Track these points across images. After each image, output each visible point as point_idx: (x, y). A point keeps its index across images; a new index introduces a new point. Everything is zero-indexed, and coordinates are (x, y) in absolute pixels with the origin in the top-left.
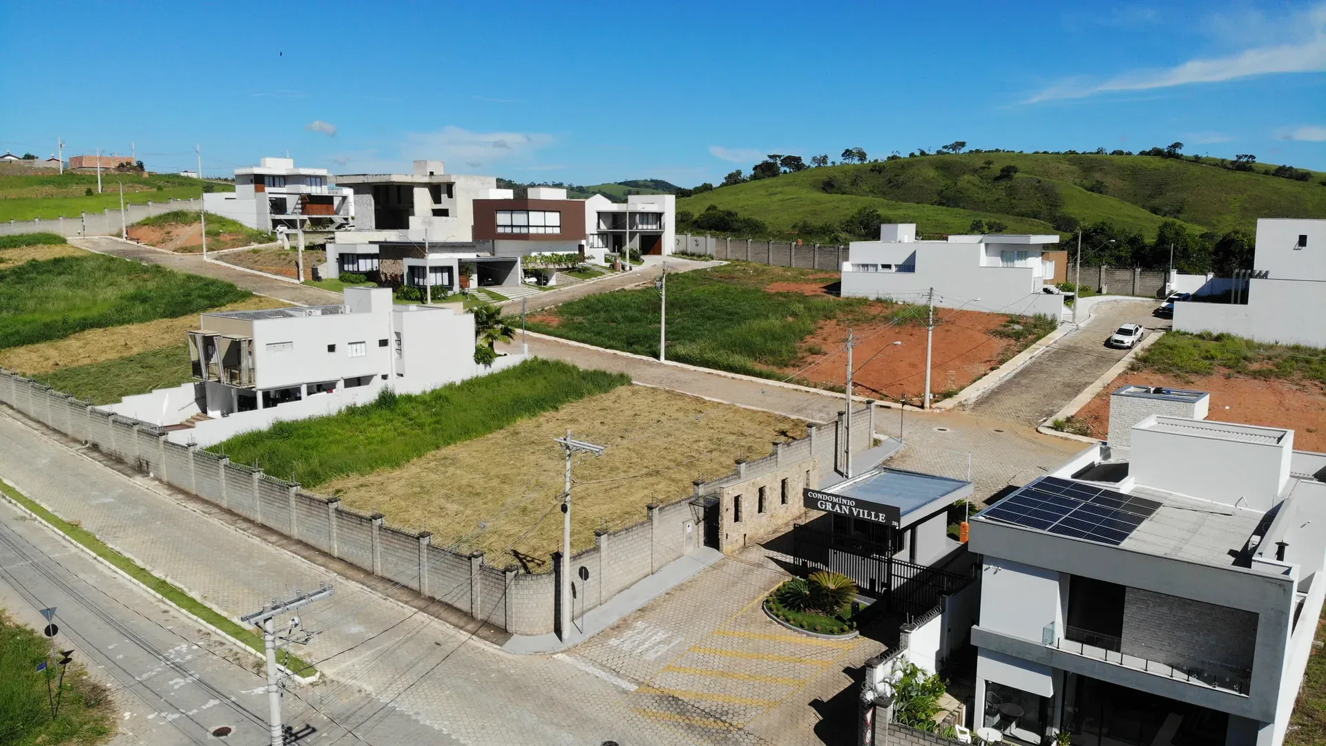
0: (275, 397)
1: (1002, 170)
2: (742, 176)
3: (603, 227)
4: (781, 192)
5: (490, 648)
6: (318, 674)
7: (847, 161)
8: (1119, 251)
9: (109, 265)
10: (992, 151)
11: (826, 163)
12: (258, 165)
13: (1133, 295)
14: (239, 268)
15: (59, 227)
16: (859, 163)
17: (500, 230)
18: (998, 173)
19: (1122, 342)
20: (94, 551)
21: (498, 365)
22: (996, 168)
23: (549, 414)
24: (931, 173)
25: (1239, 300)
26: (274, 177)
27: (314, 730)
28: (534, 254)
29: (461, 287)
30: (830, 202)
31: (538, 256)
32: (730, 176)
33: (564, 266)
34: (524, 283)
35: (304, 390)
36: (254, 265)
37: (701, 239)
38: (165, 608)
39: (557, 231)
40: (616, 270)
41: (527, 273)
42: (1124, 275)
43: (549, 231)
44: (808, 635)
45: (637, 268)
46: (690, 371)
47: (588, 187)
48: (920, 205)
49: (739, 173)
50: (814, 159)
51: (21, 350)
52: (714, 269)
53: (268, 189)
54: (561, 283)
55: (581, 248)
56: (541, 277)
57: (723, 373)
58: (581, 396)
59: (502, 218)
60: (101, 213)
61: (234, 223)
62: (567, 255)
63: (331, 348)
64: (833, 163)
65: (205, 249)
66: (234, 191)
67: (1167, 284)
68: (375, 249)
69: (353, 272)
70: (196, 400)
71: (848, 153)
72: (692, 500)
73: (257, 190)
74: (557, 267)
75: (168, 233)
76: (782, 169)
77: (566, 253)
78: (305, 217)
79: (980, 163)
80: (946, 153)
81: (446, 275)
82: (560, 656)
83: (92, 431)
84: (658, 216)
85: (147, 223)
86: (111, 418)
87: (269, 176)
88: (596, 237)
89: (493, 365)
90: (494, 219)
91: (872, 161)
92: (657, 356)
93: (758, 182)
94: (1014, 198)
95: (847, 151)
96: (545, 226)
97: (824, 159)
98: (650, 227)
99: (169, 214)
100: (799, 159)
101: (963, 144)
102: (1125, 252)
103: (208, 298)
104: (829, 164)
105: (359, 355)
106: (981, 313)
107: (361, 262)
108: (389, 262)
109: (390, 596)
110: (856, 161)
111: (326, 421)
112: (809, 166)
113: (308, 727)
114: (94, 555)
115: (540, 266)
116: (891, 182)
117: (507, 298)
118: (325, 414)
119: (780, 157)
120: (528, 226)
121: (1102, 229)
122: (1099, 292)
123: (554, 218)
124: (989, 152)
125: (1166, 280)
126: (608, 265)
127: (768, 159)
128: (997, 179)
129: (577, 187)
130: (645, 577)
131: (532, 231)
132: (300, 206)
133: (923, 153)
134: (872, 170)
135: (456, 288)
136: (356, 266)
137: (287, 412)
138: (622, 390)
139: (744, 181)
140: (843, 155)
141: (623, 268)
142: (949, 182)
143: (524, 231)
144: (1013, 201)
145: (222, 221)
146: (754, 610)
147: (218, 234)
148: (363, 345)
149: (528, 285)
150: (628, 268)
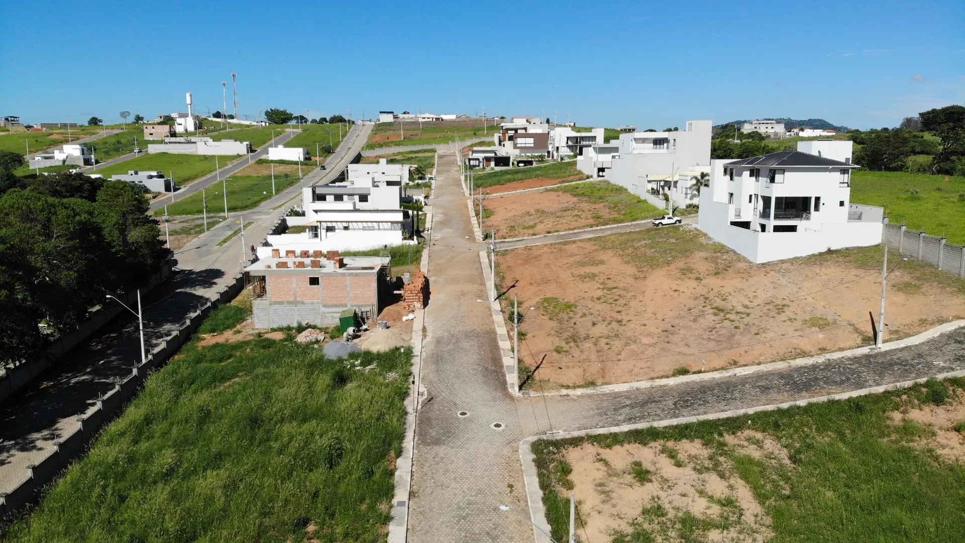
3: (570, 143)
28: (522, 155)
31: (524, 156)
33: (537, 159)
34: (517, 166)
39: (532, 145)
41: (520, 162)
43: (528, 145)
55: (549, 152)
62: (539, 155)
74: (533, 160)
88: (566, 148)
96: (526, 144)
99: (479, 142)
115: (524, 159)
135: (481, 167)
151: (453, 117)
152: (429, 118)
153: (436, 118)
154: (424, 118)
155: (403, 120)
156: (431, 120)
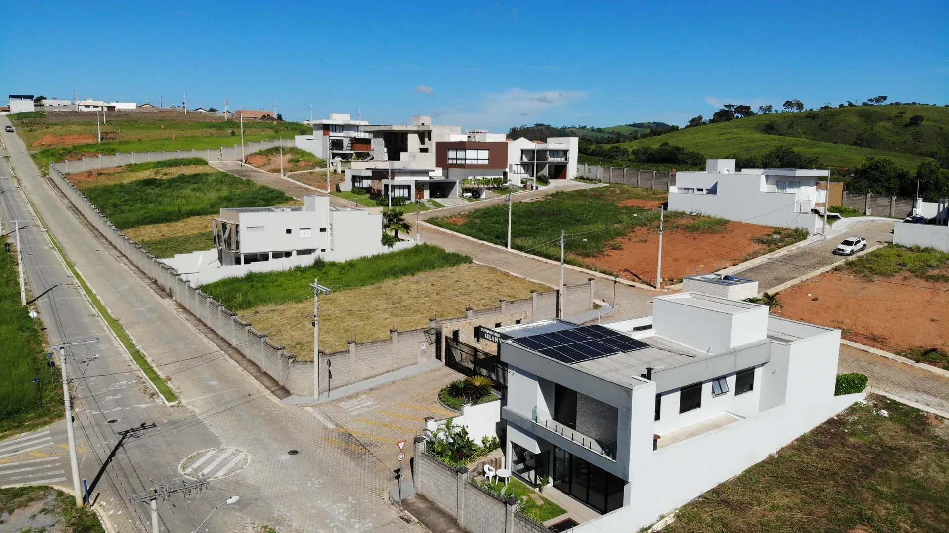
0: (250, 258)
1: (911, 119)
2: (703, 120)
3: (525, 160)
4: (729, 133)
5: (274, 399)
6: (177, 402)
7: (787, 110)
8: (889, 183)
9: (223, 178)
10: (910, 104)
11: (770, 111)
12: (328, 118)
13: (890, 216)
14: (299, 183)
15: (206, 155)
16: (797, 111)
17: (450, 162)
18: (908, 122)
19: (843, 250)
20: (116, 334)
21: (398, 246)
22: (908, 117)
23: (410, 277)
24: (855, 120)
25: (942, 222)
26: (335, 126)
27: (155, 426)
28: (470, 178)
29: (416, 197)
30: (764, 141)
31: (473, 180)
32: (693, 120)
33: (491, 186)
34: (462, 197)
35: (270, 255)
36: (308, 182)
37: (593, 168)
38: (130, 363)
39: (486, 162)
40: (526, 189)
41: (466, 190)
42: (884, 201)
43: (480, 162)
44: (450, 410)
45: (542, 188)
46: (522, 256)
47: (605, 129)
48: (836, 145)
49: (700, 118)
50: (761, 108)
51: (150, 227)
52: (593, 190)
53: (331, 134)
54: (488, 197)
55: (505, 174)
56: (476, 194)
57: (541, 259)
58: (434, 268)
59: (452, 154)
60: (232, 147)
61: (310, 155)
62: (494, 179)
63: (289, 231)
64: (776, 111)
65: (282, 171)
66: (312, 134)
67: (914, 209)
68: (369, 173)
69: (359, 188)
70: (219, 259)
71: (788, 104)
72: (426, 330)
73: (324, 134)
74: (486, 186)
75: (270, 160)
76: (736, 115)
77: (494, 177)
78: (353, 152)
79: (894, 112)
80: (871, 105)
81: (406, 190)
82: (309, 409)
83: (155, 272)
84: (565, 152)
85: (260, 153)
86: (161, 265)
87: (332, 125)
88: (520, 166)
89: (394, 246)
90: (447, 155)
91: (808, 110)
92: (506, 246)
93: (715, 125)
94: (919, 141)
95: (788, 102)
96: (477, 159)
97: (769, 108)
98: (559, 159)
99: (273, 148)
100: (749, 108)
101: (885, 98)
102: (894, 183)
103: (266, 200)
104: (773, 112)
105: (307, 236)
106: (759, 226)
107: (364, 181)
108: (376, 181)
109: (246, 370)
110: (795, 110)
111: (280, 274)
112: (757, 113)
113: (154, 424)
114: (115, 335)
115: (473, 185)
116: (821, 126)
117: (444, 206)
118: (280, 270)
119: (733, 106)
120: (465, 159)
121: (876, 166)
122: (864, 214)
123: (484, 154)
124: (907, 104)
125: (914, 206)
126: (522, 185)
127: (724, 108)
128: (907, 125)
129: (597, 129)
130: (387, 372)
131: (468, 162)
132: (350, 145)
133: (850, 104)
134: (807, 117)
135: (413, 199)
136: (361, 184)
137: (257, 267)
138: (464, 266)
139: (704, 124)
140: (784, 105)
141: (532, 187)
142: (869, 128)
143: (463, 162)
144: (918, 143)
145: (303, 153)
146: (432, 395)
147: (298, 161)
148: (310, 230)
149: (466, 198)
150: (534, 188)
151: (132, 106)
152: (97, 107)
153: (108, 107)
154: (89, 106)
155: (51, 109)
156: (100, 109)
